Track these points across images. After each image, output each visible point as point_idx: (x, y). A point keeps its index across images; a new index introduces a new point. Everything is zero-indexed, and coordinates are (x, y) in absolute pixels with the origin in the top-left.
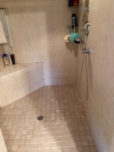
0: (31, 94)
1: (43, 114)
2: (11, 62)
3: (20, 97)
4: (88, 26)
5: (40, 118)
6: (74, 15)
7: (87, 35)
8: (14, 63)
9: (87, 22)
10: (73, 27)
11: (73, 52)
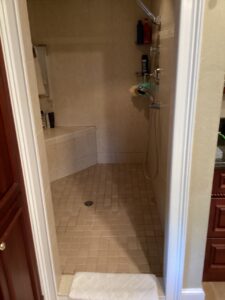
0: (76, 174)
1: (93, 199)
2: (48, 123)
3: (60, 177)
4: (158, 72)
5: (89, 204)
6: (145, 57)
7: (158, 84)
8: (52, 126)
9: (158, 67)
10: (143, 74)
11: (143, 111)
